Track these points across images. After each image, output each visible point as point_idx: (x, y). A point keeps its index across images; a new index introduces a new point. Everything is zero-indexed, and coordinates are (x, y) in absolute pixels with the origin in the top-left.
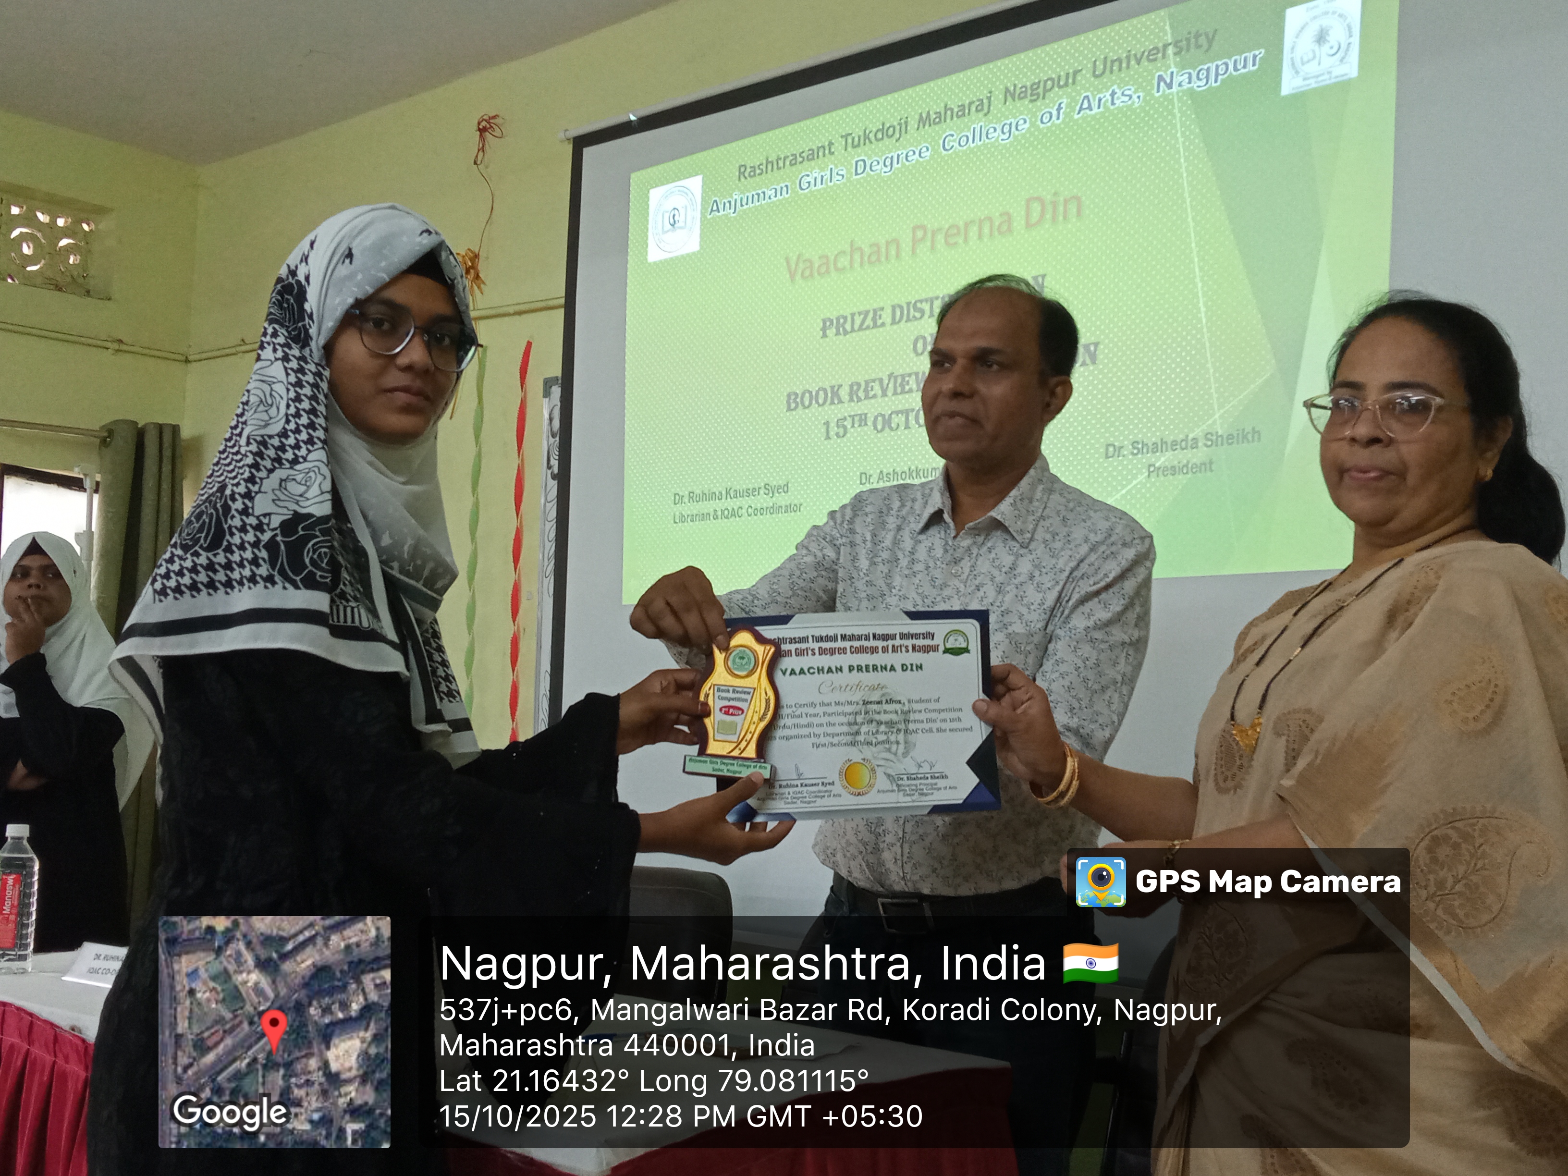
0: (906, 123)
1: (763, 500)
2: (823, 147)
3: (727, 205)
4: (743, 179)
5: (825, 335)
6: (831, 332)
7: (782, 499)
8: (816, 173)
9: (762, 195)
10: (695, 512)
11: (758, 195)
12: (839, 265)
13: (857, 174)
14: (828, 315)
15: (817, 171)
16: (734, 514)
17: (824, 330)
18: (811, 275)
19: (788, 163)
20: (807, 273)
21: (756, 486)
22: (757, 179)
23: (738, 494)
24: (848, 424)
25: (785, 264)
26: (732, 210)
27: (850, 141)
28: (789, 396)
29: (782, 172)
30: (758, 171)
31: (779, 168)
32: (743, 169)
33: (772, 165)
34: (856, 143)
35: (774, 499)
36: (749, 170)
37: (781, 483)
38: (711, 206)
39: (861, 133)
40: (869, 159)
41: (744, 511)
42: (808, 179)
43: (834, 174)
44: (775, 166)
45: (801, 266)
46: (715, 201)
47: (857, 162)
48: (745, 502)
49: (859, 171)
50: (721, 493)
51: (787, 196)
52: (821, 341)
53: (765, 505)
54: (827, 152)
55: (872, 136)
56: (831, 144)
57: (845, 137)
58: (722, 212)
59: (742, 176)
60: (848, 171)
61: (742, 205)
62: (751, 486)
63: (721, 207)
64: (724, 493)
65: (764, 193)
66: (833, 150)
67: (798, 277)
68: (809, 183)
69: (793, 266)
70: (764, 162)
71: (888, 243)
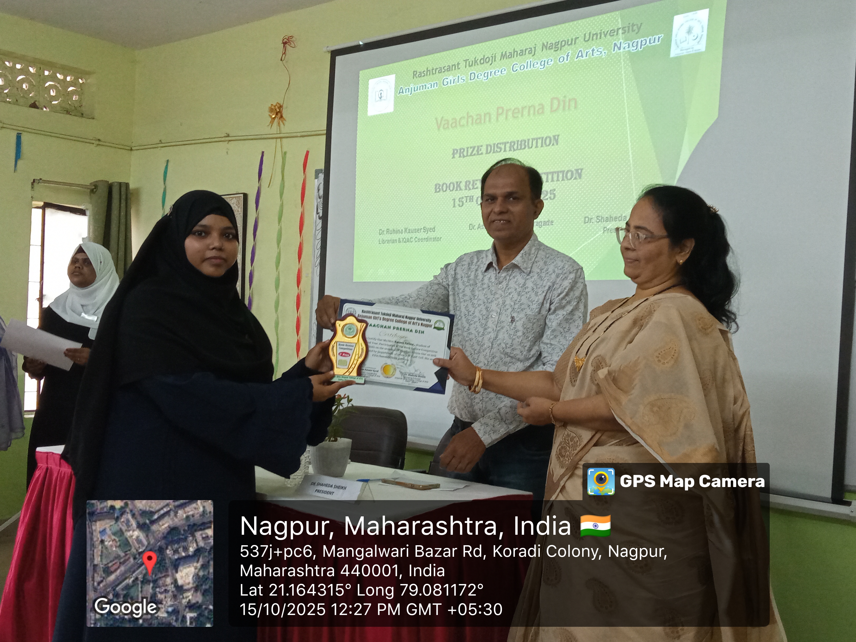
0: (495, 56)
1: (423, 235)
2: (455, 65)
3: (407, 90)
4: (415, 78)
5: (454, 157)
6: (457, 156)
7: (431, 235)
8: (451, 78)
9: (424, 87)
10: (389, 239)
11: (423, 86)
12: (461, 123)
13: (471, 80)
14: (455, 147)
15: (452, 77)
16: (408, 241)
17: (454, 154)
18: (448, 127)
19: (437, 71)
20: (446, 126)
21: (419, 228)
22: (422, 78)
23: (410, 231)
24: (464, 200)
25: (435, 121)
26: (410, 93)
27: (468, 63)
28: (436, 185)
29: (434, 76)
30: (423, 75)
31: (433, 74)
32: (415, 73)
33: (429, 72)
34: (471, 64)
35: (428, 234)
36: (418, 74)
37: (432, 227)
38: (399, 91)
39: (473, 60)
40: (477, 73)
41: (413, 239)
42: (447, 80)
43: (460, 79)
44: (431, 73)
45: (443, 122)
46: (401, 88)
47: (471, 74)
48: (414, 235)
49: (472, 78)
50: (402, 230)
51: (437, 88)
52: (452, 160)
53: (423, 237)
54: (456, 67)
55: (478, 61)
56: (458, 64)
57: (466, 61)
58: (405, 94)
59: (415, 77)
60: (467, 78)
61: (414, 91)
62: (417, 228)
63: (404, 91)
64: (404, 230)
65: (425, 85)
66: (459, 67)
67: (441, 128)
68: (448, 82)
69: (439, 123)
70: (426, 70)
71: (485, 115)
